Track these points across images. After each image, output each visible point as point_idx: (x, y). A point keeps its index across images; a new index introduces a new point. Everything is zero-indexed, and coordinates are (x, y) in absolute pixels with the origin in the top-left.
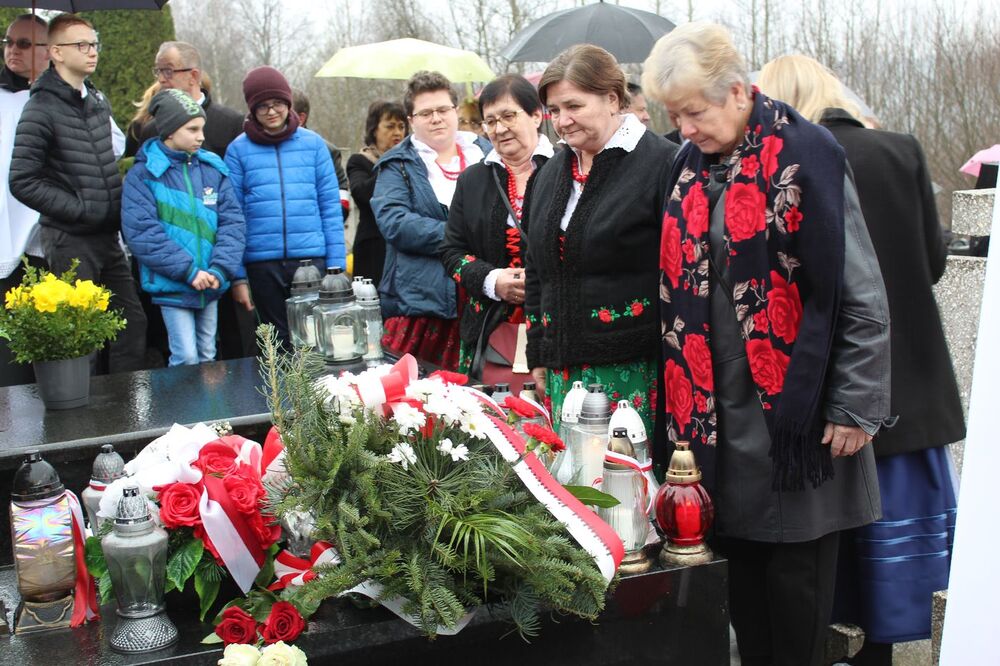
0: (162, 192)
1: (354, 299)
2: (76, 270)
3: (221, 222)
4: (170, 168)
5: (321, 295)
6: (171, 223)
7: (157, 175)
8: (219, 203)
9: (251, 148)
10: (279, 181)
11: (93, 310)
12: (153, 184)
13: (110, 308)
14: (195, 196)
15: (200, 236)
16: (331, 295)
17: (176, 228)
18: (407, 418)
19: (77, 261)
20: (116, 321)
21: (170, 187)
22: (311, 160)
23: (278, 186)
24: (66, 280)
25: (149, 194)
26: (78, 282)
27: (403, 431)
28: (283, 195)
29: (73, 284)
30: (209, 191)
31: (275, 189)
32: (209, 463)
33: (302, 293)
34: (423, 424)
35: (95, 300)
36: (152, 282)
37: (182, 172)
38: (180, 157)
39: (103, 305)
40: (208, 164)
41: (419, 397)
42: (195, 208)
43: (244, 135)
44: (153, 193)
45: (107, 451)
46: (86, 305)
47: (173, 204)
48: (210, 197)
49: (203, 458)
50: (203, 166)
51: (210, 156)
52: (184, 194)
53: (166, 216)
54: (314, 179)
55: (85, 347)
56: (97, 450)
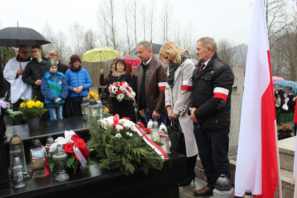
0: (49, 82)
1: (97, 104)
2: (36, 98)
3: (63, 88)
4: (51, 76)
5: (90, 103)
6: (51, 88)
7: (47, 78)
8: (62, 84)
9: (71, 72)
10: (77, 79)
11: (40, 107)
12: (47, 80)
13: (43, 107)
14: (57, 82)
15: (57, 91)
16: (92, 103)
17: (52, 89)
18: (119, 127)
19: (36, 97)
20: (45, 110)
21: (51, 81)
22: (84, 75)
23: (77, 80)
24: (34, 101)
25: (46, 83)
26: (37, 101)
27: (118, 131)
28: (78, 82)
29: (35, 102)
30: (60, 81)
31: (76, 81)
32: (74, 139)
33: (84, 103)
34: (123, 128)
35: (40, 105)
36: (47, 101)
37: (54, 77)
38: (53, 74)
39: (42, 106)
40: (60, 75)
41: (121, 123)
42: (57, 85)
43: (69, 69)
44: (47, 82)
45: (50, 137)
46: (38, 106)
47: (51, 84)
48: (60, 83)
49: (73, 138)
50: (59, 76)
51: (61, 74)
52: (54, 82)
53: (50, 87)
54: (85, 79)
55: (38, 115)
56: (48, 137)
